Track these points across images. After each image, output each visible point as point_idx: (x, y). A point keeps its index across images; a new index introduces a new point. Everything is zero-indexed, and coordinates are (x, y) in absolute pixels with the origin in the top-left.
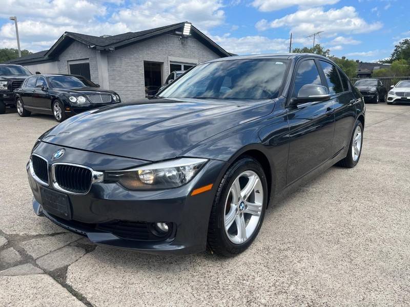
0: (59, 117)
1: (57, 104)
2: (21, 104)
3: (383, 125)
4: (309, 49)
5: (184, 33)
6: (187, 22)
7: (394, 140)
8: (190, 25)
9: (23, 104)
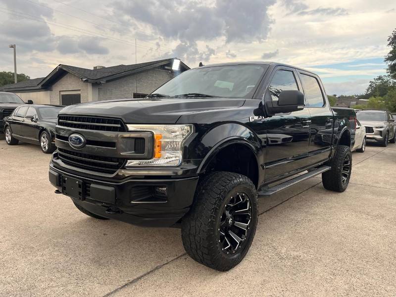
0: (45, 148)
1: (45, 135)
2: (9, 133)
5: (173, 68)
6: (176, 58)
8: (179, 61)
9: (12, 132)
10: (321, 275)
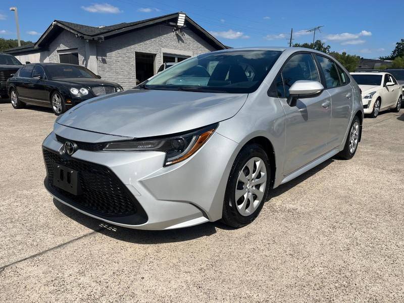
2: (15, 95)
3: (385, 125)
4: (310, 44)
5: (178, 24)
6: (181, 13)
7: (398, 142)
8: (185, 16)
9: (17, 95)
10: (319, 227)
